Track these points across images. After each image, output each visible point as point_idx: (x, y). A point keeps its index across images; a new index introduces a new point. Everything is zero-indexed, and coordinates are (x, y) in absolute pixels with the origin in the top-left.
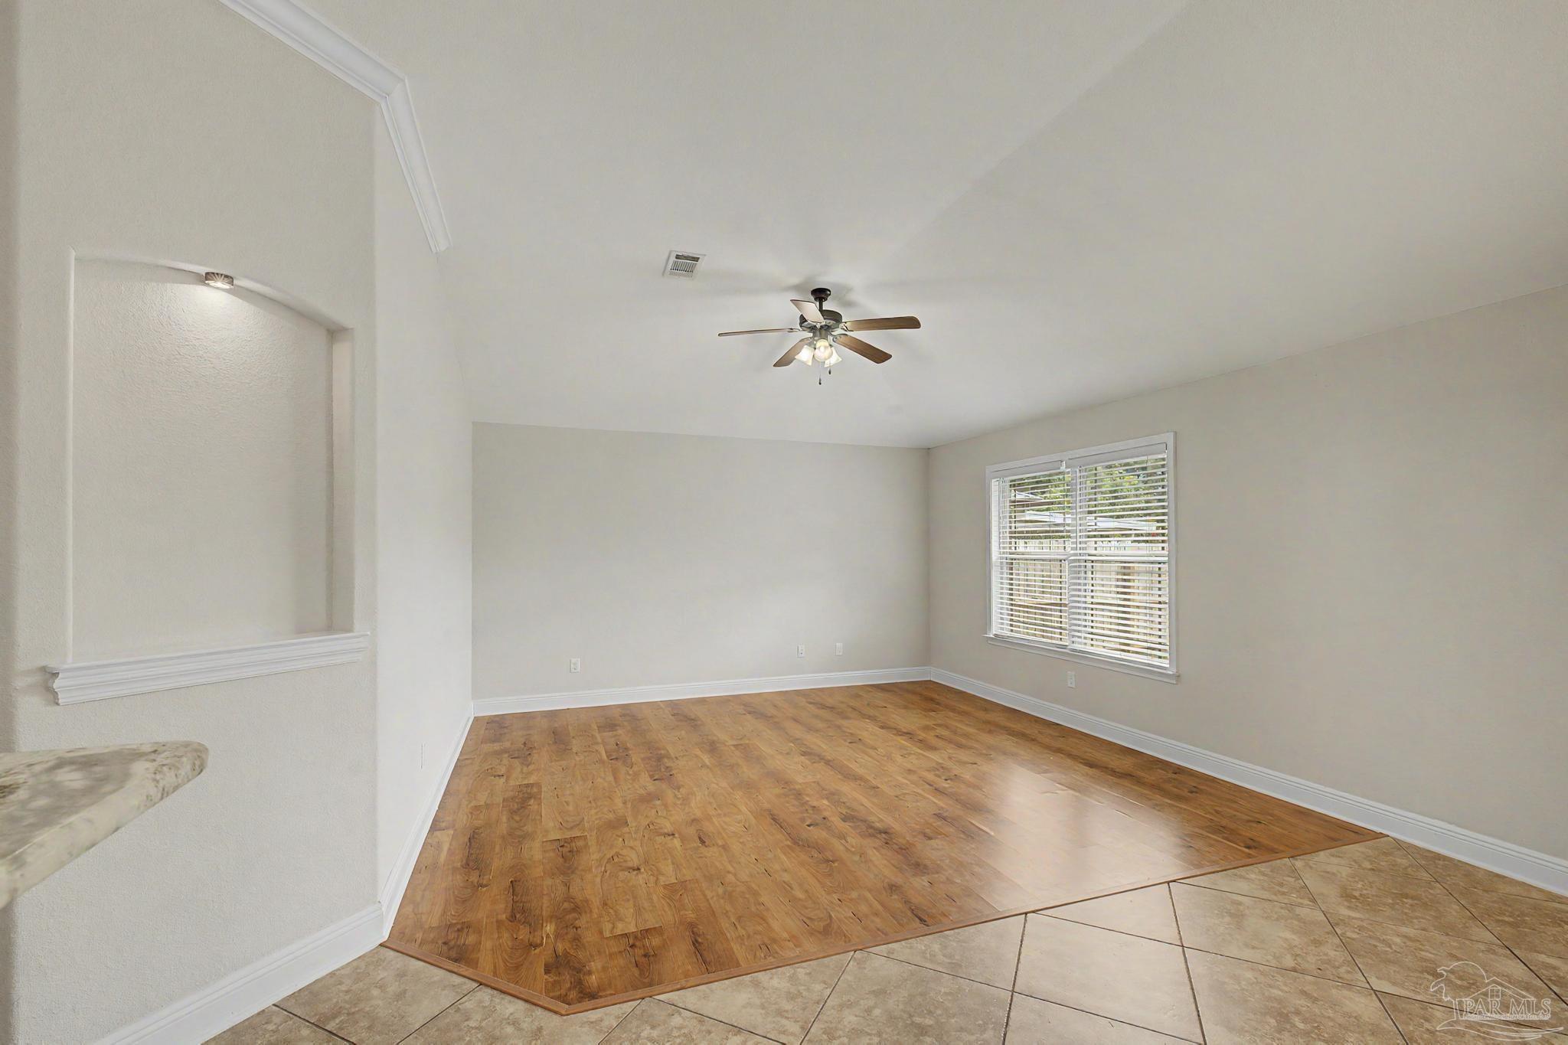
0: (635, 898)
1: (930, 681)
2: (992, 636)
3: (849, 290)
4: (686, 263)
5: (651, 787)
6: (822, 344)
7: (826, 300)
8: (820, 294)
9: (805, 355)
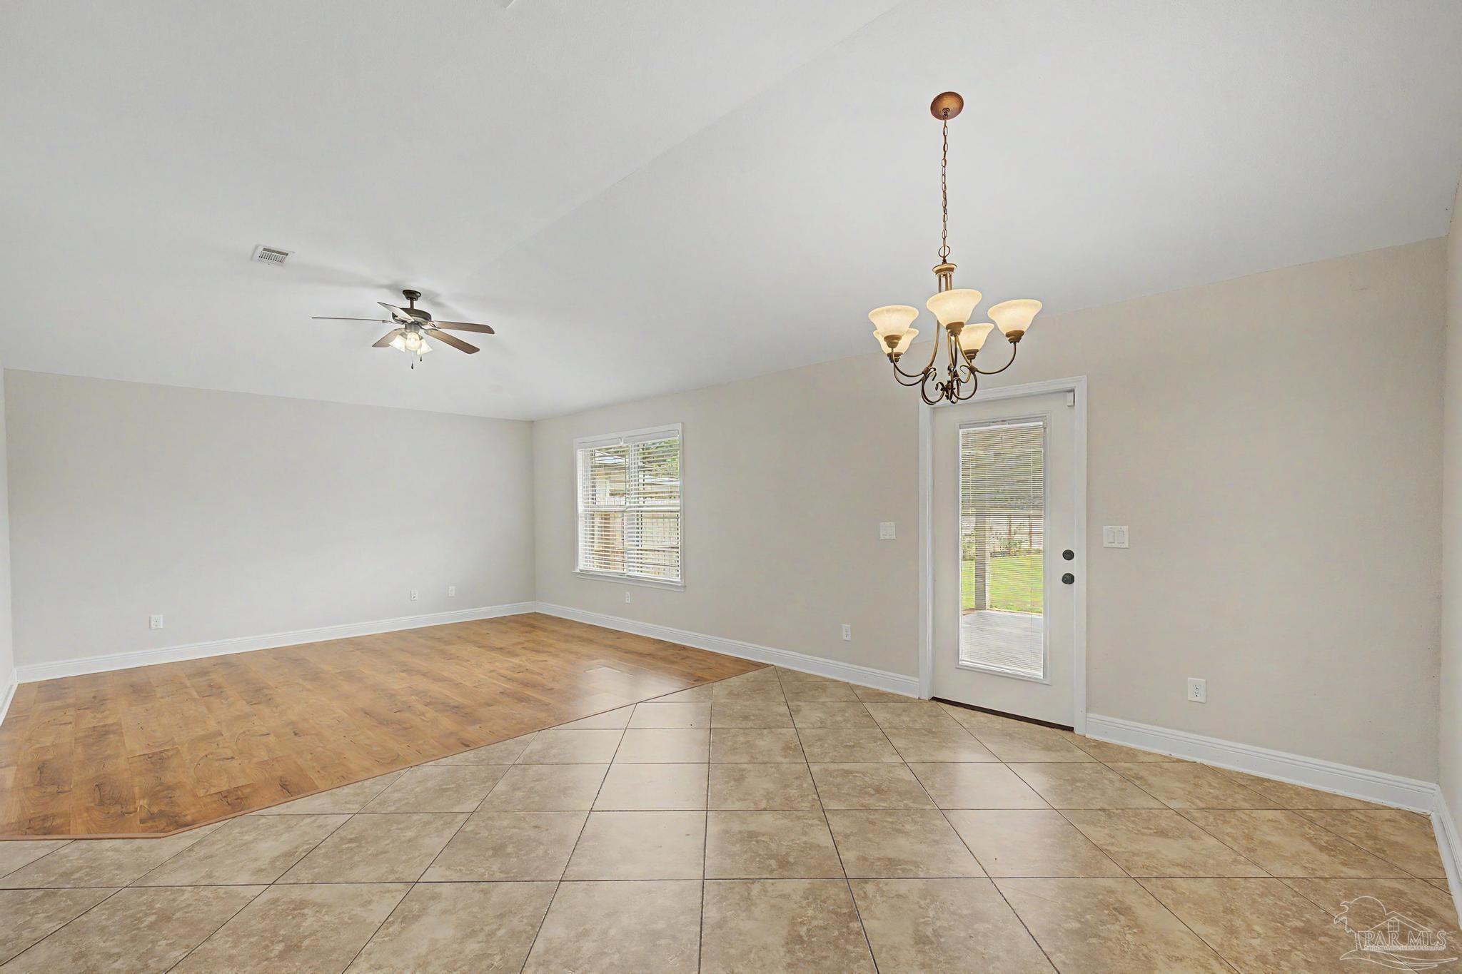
0: (228, 773)
1: (535, 613)
2: (578, 571)
3: (438, 295)
4: (273, 255)
5: (247, 709)
6: (412, 336)
7: (416, 300)
8: (411, 295)
9: (398, 343)
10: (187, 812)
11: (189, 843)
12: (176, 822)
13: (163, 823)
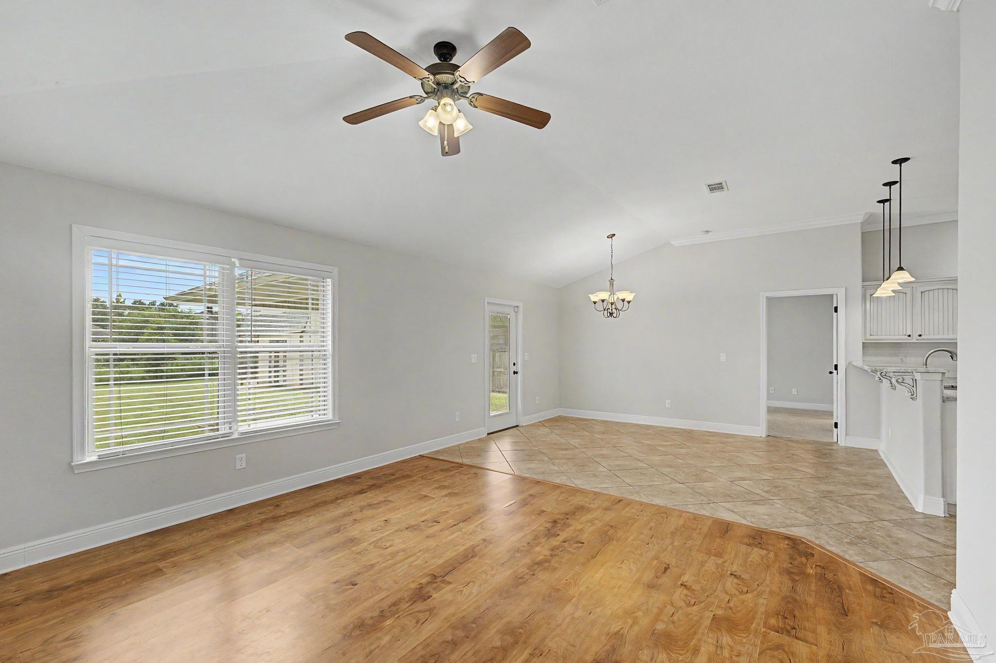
0: (746, 561)
8: (444, 50)
10: (785, 546)
11: (793, 529)
12: (794, 544)
13: (801, 547)
